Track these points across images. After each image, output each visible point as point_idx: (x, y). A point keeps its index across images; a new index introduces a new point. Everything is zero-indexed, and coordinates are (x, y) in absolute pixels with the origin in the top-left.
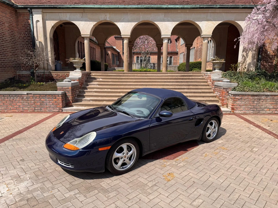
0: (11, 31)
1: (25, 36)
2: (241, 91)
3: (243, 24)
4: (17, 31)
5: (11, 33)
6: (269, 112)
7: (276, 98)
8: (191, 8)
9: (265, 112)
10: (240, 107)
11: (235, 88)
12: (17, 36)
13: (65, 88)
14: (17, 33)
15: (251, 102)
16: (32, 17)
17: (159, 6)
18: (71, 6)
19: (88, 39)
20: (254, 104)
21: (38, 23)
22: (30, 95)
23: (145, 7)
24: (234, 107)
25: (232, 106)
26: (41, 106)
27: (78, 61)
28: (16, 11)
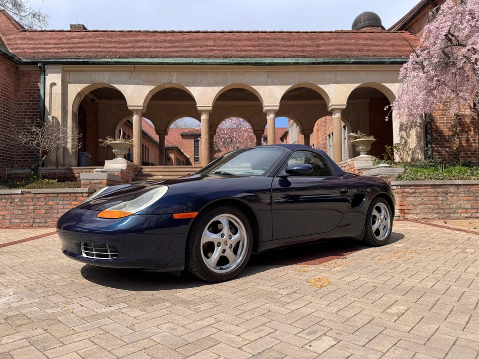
0: (4, 99)
1: (27, 109)
2: (413, 179)
3: (394, 88)
4: (14, 100)
5: (3, 101)
6: (466, 215)
7: (473, 189)
8: (310, 64)
9: (459, 215)
10: (414, 207)
11: (400, 176)
12: (15, 109)
13: (95, 182)
14: (14, 103)
15: (432, 198)
16: (45, 78)
17: (258, 60)
18: (113, 60)
19: (139, 113)
20: (438, 202)
21: (54, 87)
22: (27, 195)
23: (236, 62)
24: (404, 208)
25: (401, 205)
26: (46, 215)
27: (121, 142)
28: (17, 68)
